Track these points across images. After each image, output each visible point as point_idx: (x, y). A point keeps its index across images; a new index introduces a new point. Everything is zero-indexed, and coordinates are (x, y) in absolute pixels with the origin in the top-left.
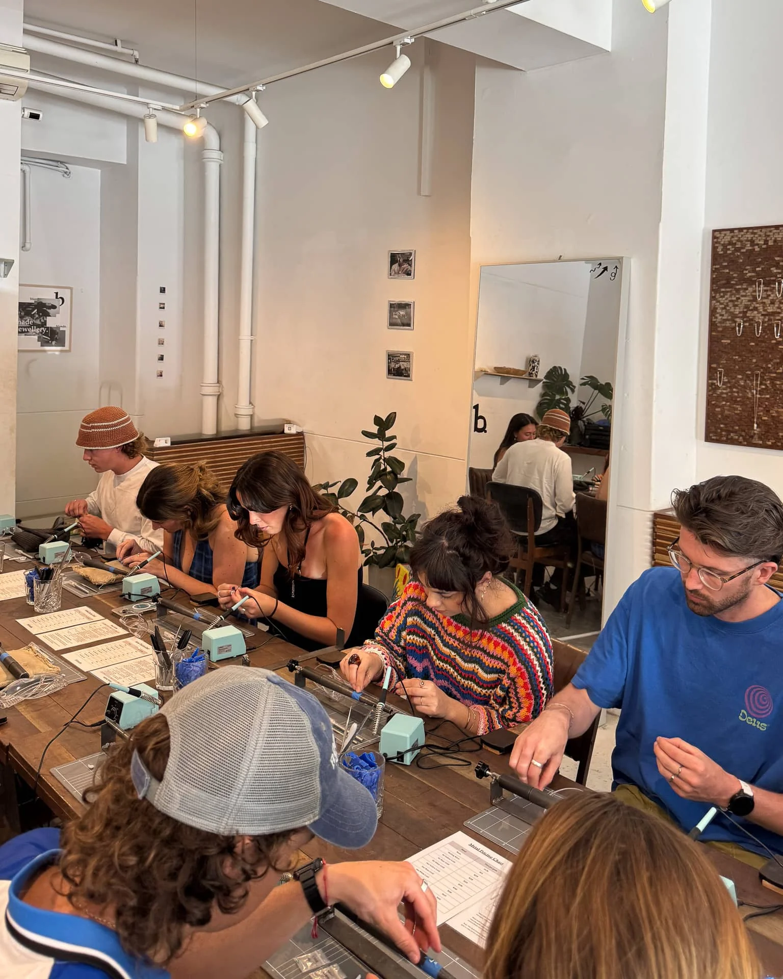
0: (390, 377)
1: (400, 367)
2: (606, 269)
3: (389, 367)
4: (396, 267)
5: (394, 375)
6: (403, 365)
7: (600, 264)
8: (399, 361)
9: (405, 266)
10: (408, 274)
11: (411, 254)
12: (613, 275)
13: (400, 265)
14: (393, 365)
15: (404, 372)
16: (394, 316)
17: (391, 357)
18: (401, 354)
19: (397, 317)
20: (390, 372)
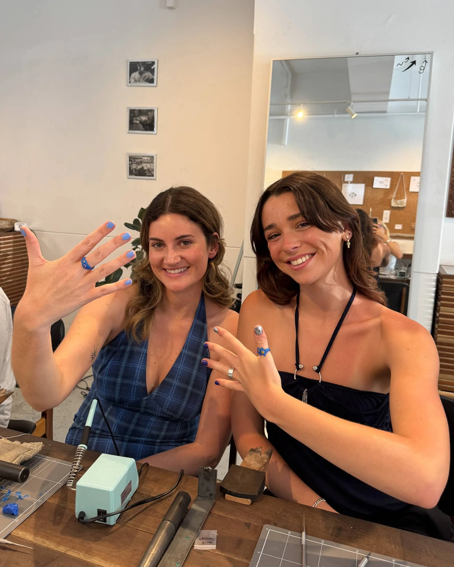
0: (131, 177)
1: (143, 168)
2: (414, 63)
3: (130, 168)
4: (136, 75)
5: (136, 175)
6: (146, 166)
7: (408, 58)
8: (141, 162)
9: (148, 74)
10: (151, 81)
11: (153, 63)
12: (422, 68)
13: (141, 73)
14: (134, 166)
15: (146, 172)
16: (135, 121)
17: (132, 159)
18: (143, 156)
19: (138, 122)
20: (131, 172)
